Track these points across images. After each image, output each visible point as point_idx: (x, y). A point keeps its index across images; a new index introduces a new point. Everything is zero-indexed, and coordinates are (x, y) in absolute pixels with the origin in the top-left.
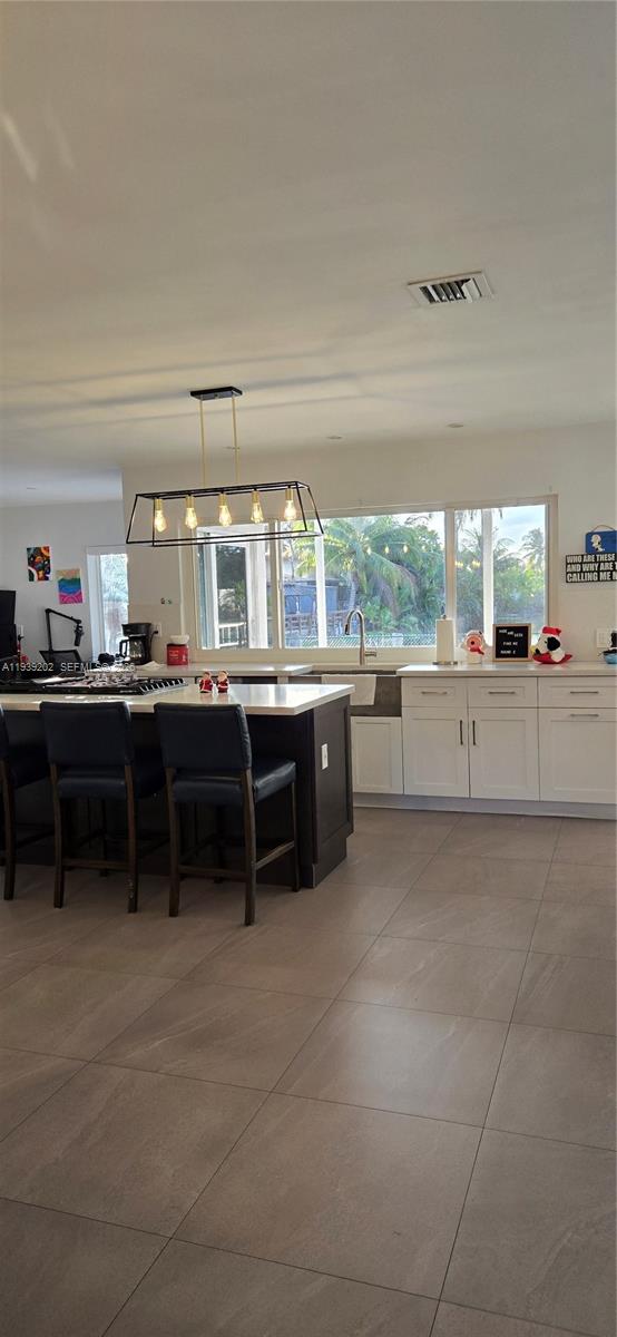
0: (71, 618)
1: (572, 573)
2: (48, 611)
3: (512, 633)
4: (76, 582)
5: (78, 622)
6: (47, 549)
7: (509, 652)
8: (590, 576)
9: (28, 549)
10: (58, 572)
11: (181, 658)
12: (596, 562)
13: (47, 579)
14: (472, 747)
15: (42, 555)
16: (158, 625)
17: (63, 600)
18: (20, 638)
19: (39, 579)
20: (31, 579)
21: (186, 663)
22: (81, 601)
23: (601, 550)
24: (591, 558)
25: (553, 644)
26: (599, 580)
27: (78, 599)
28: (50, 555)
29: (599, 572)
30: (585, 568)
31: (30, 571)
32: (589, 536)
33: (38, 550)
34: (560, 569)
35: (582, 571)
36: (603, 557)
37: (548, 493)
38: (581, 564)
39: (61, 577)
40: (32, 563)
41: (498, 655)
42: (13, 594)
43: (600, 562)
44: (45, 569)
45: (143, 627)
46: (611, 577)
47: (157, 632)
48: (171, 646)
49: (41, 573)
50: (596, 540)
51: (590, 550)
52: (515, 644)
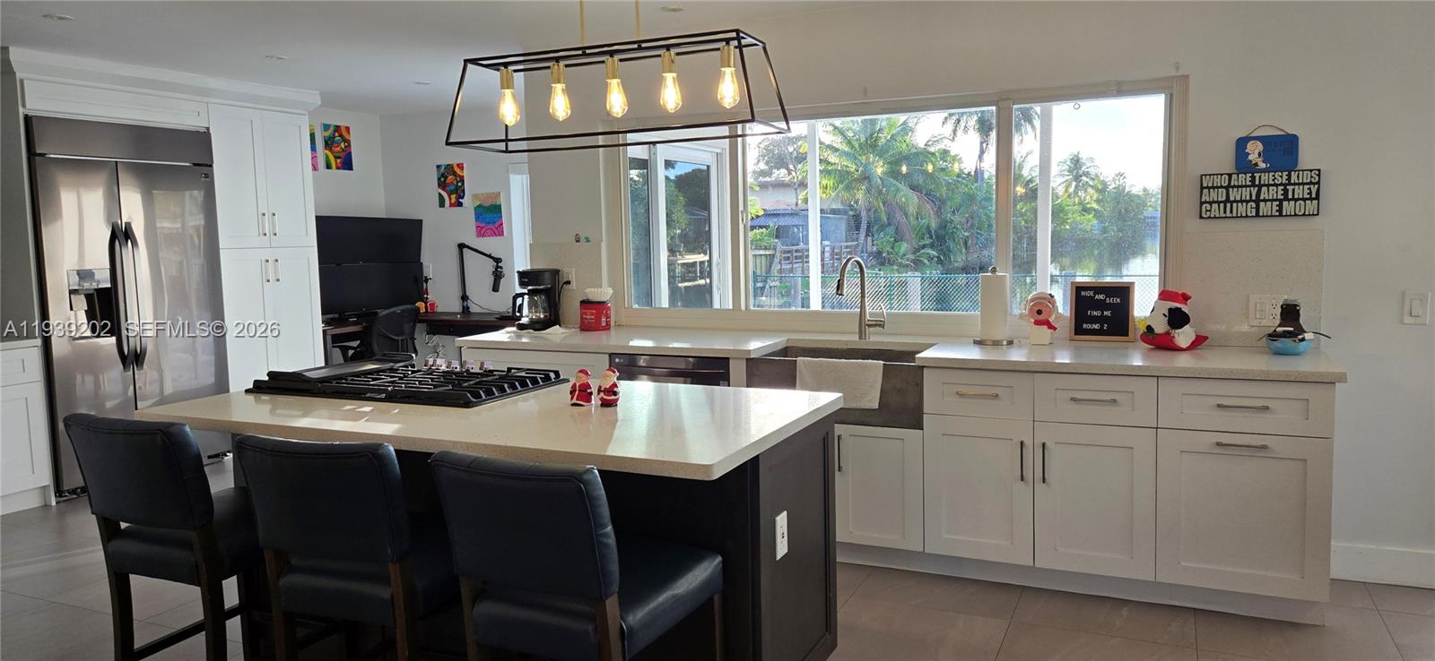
0: (490, 256)
1: (1211, 203)
2: (461, 246)
3: (1101, 297)
4: (497, 209)
5: (498, 260)
6: (461, 166)
7: (1096, 326)
8: (1242, 208)
9: (438, 167)
10: (475, 196)
11: (598, 319)
12: (1253, 185)
13: (460, 204)
14: (1040, 486)
15: (455, 174)
16: (570, 272)
17: (481, 232)
18: (427, 280)
19: (451, 205)
20: (442, 204)
21: (608, 327)
22: (501, 234)
23: (1262, 165)
24: (1244, 179)
25: (1178, 319)
26: (1257, 215)
27: (498, 231)
28: (465, 173)
29: (1258, 201)
30: (1234, 194)
31: (440, 196)
32: (1242, 143)
33: (449, 168)
34: (1190, 197)
35: (1228, 200)
36: (1266, 178)
37: (1173, 73)
38: (1227, 188)
39: (478, 203)
40: (442, 185)
41: (1079, 330)
42: (419, 223)
43: (1260, 186)
44: (459, 192)
45: (547, 275)
46: (1280, 210)
47: (568, 283)
48: (586, 303)
49: (453, 196)
50: (1254, 151)
51: (1242, 164)
52: (1105, 313)
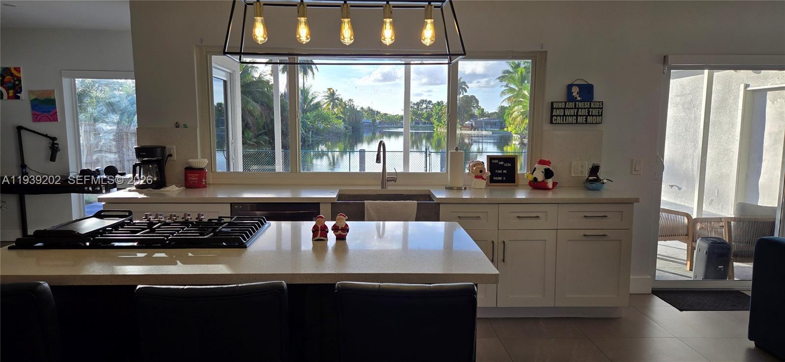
0: (46, 136)
1: (557, 116)
2: (20, 129)
3: (502, 163)
4: (51, 102)
5: (54, 139)
6: (18, 70)
7: (500, 178)
8: (570, 119)
10: (31, 92)
11: (200, 180)
12: (575, 108)
13: (18, 98)
14: (501, 263)
15: (12, 75)
16: (173, 149)
17: (36, 118)
19: (9, 98)
20: (2, 97)
21: (205, 187)
22: (56, 120)
23: (579, 98)
24: (571, 105)
25: (548, 174)
26: (577, 123)
27: (53, 118)
28: (22, 75)
29: (577, 116)
30: (567, 112)
32: (570, 87)
33: (8, 70)
34: (546, 114)
35: (564, 115)
36: (581, 105)
37: (539, 49)
38: (564, 109)
39: (33, 97)
41: (492, 180)
43: (578, 109)
44: (16, 89)
45: (159, 151)
46: (586, 121)
47: (170, 155)
48: (190, 169)
49: (11, 92)
50: (575, 91)
51: (570, 98)
52: (504, 171)
